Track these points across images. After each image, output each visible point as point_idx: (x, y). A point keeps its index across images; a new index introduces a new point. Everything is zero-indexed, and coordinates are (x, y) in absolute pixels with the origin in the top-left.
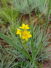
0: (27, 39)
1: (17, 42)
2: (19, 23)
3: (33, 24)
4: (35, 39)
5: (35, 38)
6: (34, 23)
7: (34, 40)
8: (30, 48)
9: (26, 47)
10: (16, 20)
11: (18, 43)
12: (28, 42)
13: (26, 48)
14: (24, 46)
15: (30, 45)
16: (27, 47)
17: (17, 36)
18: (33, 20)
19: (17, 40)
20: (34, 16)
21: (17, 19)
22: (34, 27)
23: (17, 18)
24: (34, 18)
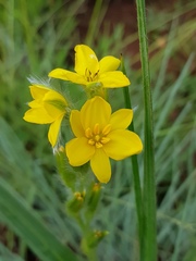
0: (102, 171)
1: (33, 191)
2: (56, 52)
3: (164, 64)
4: (175, 178)
5: (170, 174)
6: (171, 60)
7: (165, 185)
8: (130, 246)
9: (97, 231)
10: (38, 22)
11: (37, 198)
12: (115, 201)
13: (92, 246)
14: (78, 227)
15: (127, 224)
16: (101, 238)
17: (39, 150)
18: (165, 33)
19: (34, 180)
20: (178, 6)
21: (48, 16)
22: (168, 84)
23: (45, 10)
24: (175, 16)
